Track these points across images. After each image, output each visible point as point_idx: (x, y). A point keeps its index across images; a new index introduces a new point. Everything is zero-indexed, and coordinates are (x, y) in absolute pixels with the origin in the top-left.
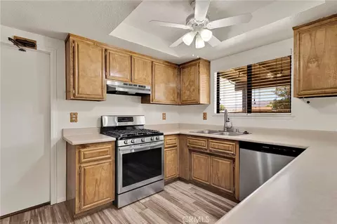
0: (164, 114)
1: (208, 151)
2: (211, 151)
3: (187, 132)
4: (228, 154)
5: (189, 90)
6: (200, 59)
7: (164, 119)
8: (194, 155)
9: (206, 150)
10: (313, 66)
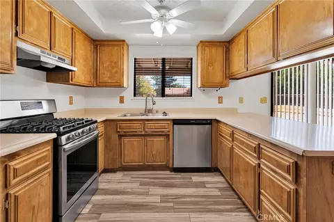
0: (71, 98)
1: (143, 133)
2: (146, 132)
3: (115, 117)
4: (163, 131)
5: (110, 71)
6: (124, 41)
7: (71, 103)
8: (126, 140)
9: (141, 131)
10: (210, 68)
